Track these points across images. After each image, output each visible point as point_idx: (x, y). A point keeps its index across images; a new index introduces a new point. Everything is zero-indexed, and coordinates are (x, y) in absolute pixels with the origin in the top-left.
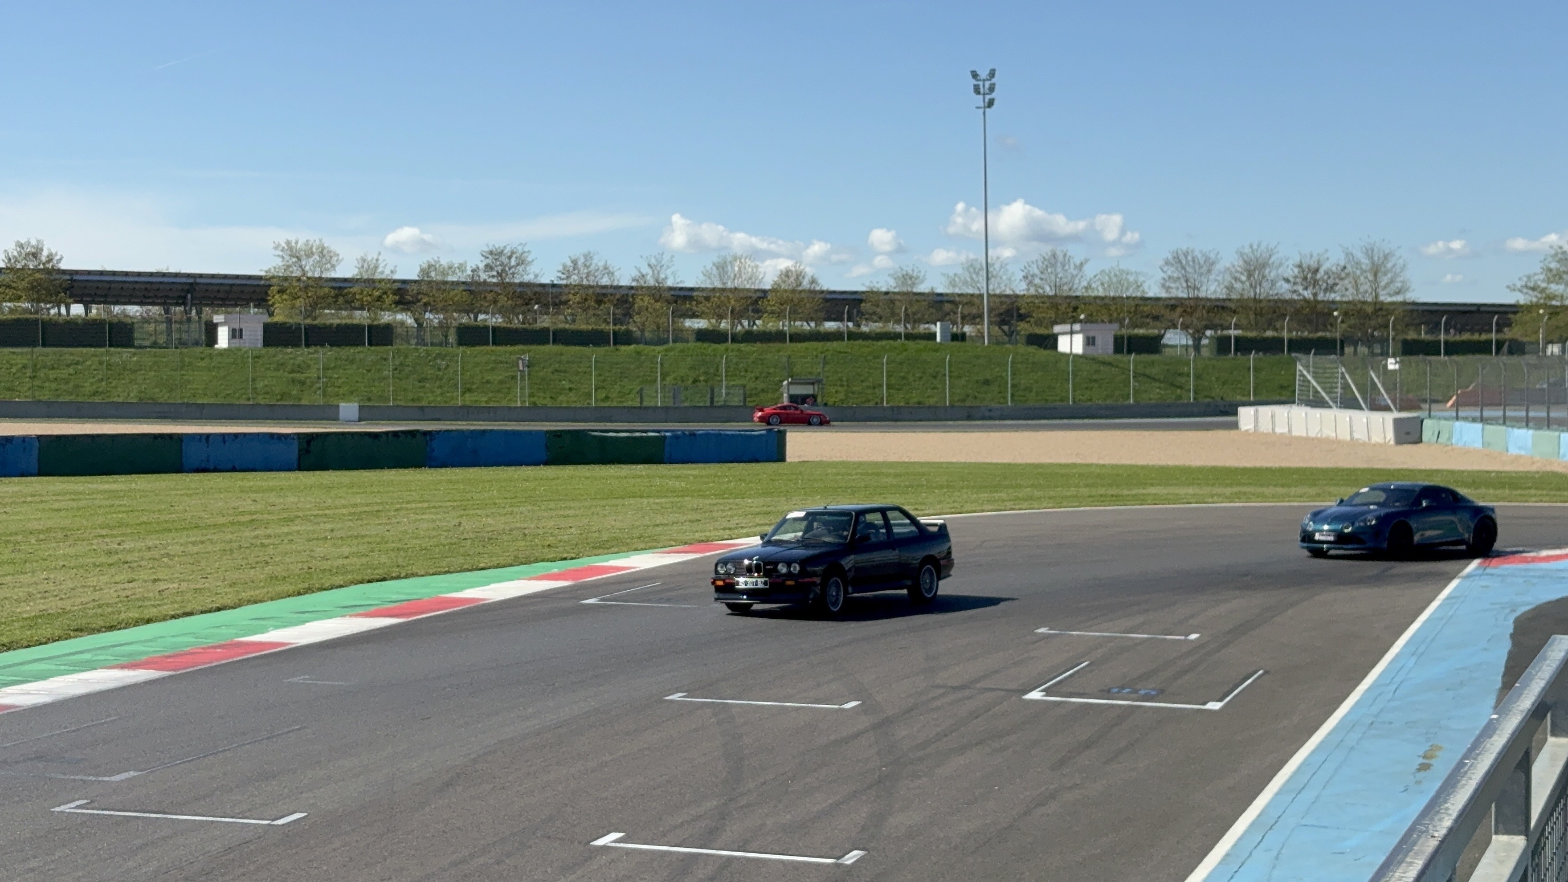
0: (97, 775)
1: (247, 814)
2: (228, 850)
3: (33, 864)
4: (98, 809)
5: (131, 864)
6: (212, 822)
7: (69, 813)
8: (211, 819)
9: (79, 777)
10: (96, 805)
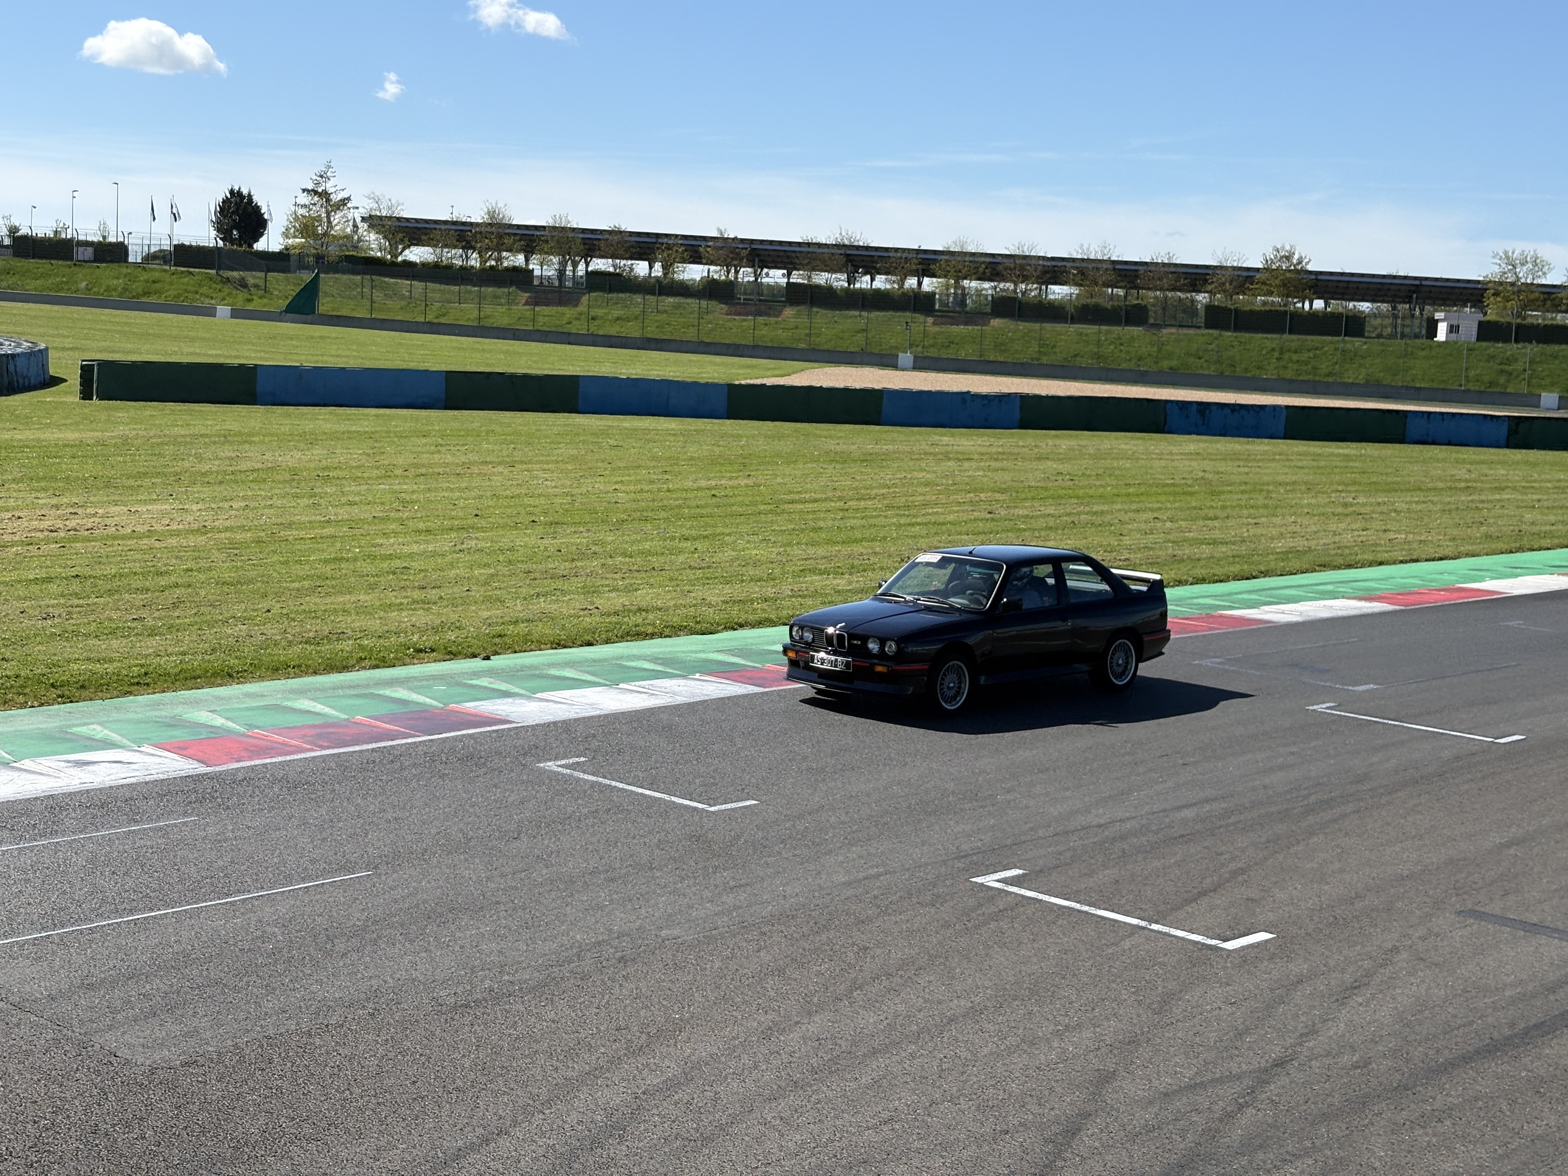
0: (1342, 684)
1: (1473, 731)
2: (1457, 758)
3: (1294, 749)
4: (1345, 712)
5: (1375, 759)
6: (1442, 734)
7: (1321, 712)
8: (1441, 731)
9: (1328, 684)
10: (1343, 707)
